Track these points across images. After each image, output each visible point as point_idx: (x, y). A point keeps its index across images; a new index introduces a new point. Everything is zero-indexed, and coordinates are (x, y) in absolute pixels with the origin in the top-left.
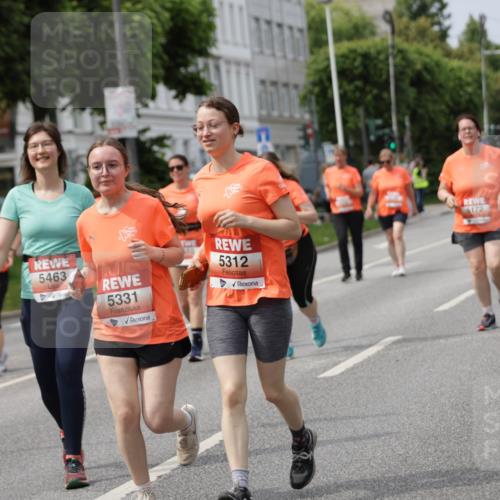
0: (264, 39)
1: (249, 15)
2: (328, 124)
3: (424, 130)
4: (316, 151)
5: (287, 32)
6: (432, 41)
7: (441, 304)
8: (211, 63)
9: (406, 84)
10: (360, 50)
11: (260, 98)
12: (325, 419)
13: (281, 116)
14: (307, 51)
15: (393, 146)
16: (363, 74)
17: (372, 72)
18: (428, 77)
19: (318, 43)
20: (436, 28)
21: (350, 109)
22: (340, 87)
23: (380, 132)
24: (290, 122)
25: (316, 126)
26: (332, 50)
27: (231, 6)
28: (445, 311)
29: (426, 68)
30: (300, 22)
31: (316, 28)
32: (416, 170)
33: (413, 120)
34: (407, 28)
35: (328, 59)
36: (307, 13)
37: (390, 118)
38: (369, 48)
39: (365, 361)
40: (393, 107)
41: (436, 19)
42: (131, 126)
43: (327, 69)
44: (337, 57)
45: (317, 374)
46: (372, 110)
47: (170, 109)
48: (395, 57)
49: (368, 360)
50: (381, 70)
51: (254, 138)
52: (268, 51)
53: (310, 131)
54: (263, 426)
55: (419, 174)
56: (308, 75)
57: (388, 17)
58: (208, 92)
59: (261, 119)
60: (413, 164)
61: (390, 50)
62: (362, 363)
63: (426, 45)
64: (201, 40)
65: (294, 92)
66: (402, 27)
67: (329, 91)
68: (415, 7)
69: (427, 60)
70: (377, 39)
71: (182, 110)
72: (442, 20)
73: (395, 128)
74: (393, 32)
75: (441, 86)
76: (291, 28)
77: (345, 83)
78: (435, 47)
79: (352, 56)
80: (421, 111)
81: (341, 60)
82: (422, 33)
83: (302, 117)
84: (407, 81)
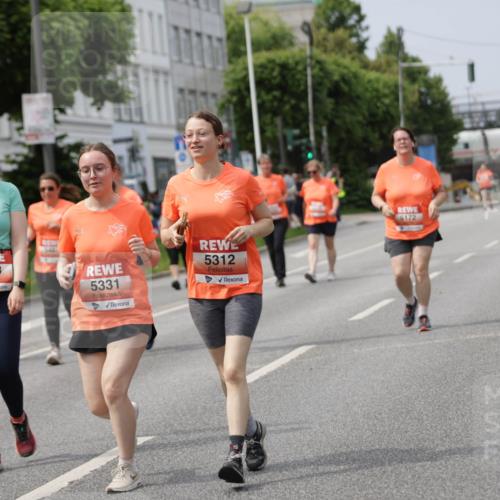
0: (182, 47)
1: (168, 24)
2: (245, 133)
3: (341, 141)
5: (206, 41)
6: (350, 52)
7: (355, 314)
8: (130, 70)
9: (323, 94)
10: (278, 61)
11: (178, 106)
14: (226, 59)
15: (310, 155)
16: (281, 84)
17: (290, 82)
18: (345, 88)
19: (236, 53)
20: (354, 40)
21: (268, 118)
22: (258, 96)
23: (298, 142)
25: (234, 136)
27: (151, 14)
28: (360, 321)
29: (344, 79)
30: (220, 32)
33: (330, 131)
35: (246, 69)
36: (227, 23)
37: (308, 128)
38: (288, 58)
39: (279, 369)
40: (311, 117)
41: (354, 31)
42: (49, 132)
43: (245, 79)
44: (256, 67)
46: (290, 121)
47: (88, 116)
48: (313, 68)
49: (282, 369)
50: (298, 81)
51: (172, 146)
52: (187, 60)
53: (227, 140)
54: (176, 433)
56: (227, 84)
57: (307, 28)
59: (179, 128)
60: (330, 174)
61: (308, 61)
62: (276, 372)
63: (344, 56)
65: (212, 101)
66: (320, 37)
67: (248, 101)
68: (333, 19)
69: (345, 71)
70: (295, 50)
71: (101, 118)
72: (360, 32)
73: (312, 138)
74: (311, 43)
75: (358, 97)
76: (210, 37)
77: (263, 93)
78: (353, 59)
79: (270, 66)
80: (338, 122)
81: (259, 70)
82: (340, 45)
84: (325, 92)
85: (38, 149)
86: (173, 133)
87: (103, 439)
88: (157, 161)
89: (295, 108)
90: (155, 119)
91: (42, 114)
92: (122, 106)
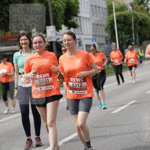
1: (90, 4)
2: (113, 37)
4: (110, 45)
5: (101, 9)
6: (145, 11)
7: (148, 91)
8: (78, 18)
9: (137, 25)
10: (123, 14)
11: (93, 29)
12: (113, 126)
13: (99, 34)
14: (107, 15)
15: (133, 43)
16: (124, 22)
17: (127, 21)
18: (143, 22)
19: (110, 12)
20: (146, 8)
21: (120, 32)
22: (117, 25)
23: (129, 39)
24: (102, 36)
25: (110, 37)
26: (114, 14)
27: (84, 1)
29: (143, 20)
30: (105, 6)
31: (110, 8)
32: (140, 51)
33: (139, 36)
34: (137, 8)
35: (113, 17)
36: (107, 3)
37: (132, 35)
38: (126, 14)
40: (133, 32)
41: (146, 5)
42: (55, 38)
43: (113, 20)
44: (116, 16)
45: (111, 112)
46: (127, 33)
48: (133, 16)
49: (126, 108)
50: (129, 20)
51: (91, 41)
52: (95, 15)
53: (108, 39)
54: (95, 128)
55: (141, 52)
56: (108, 22)
57: (132, 4)
58: (77, 27)
59: (93, 35)
61: (132, 14)
62: (124, 109)
63: (143, 13)
64: (75, 12)
65: (103, 27)
67: (114, 27)
68: (139, 1)
69: (143, 17)
70: (128, 11)
73: (134, 38)
74: (133, 9)
75: (148, 25)
76: (102, 8)
77: (119, 24)
78: (146, 13)
79: (121, 16)
80: (141, 33)
82: (142, 9)
83: (106, 35)
84: (137, 24)
85: (51, 43)
86: (92, 37)
87: (73, 130)
88: (87, 46)
89: (128, 29)
90: (86, 33)
91: (52, 32)
92: (76, 29)
